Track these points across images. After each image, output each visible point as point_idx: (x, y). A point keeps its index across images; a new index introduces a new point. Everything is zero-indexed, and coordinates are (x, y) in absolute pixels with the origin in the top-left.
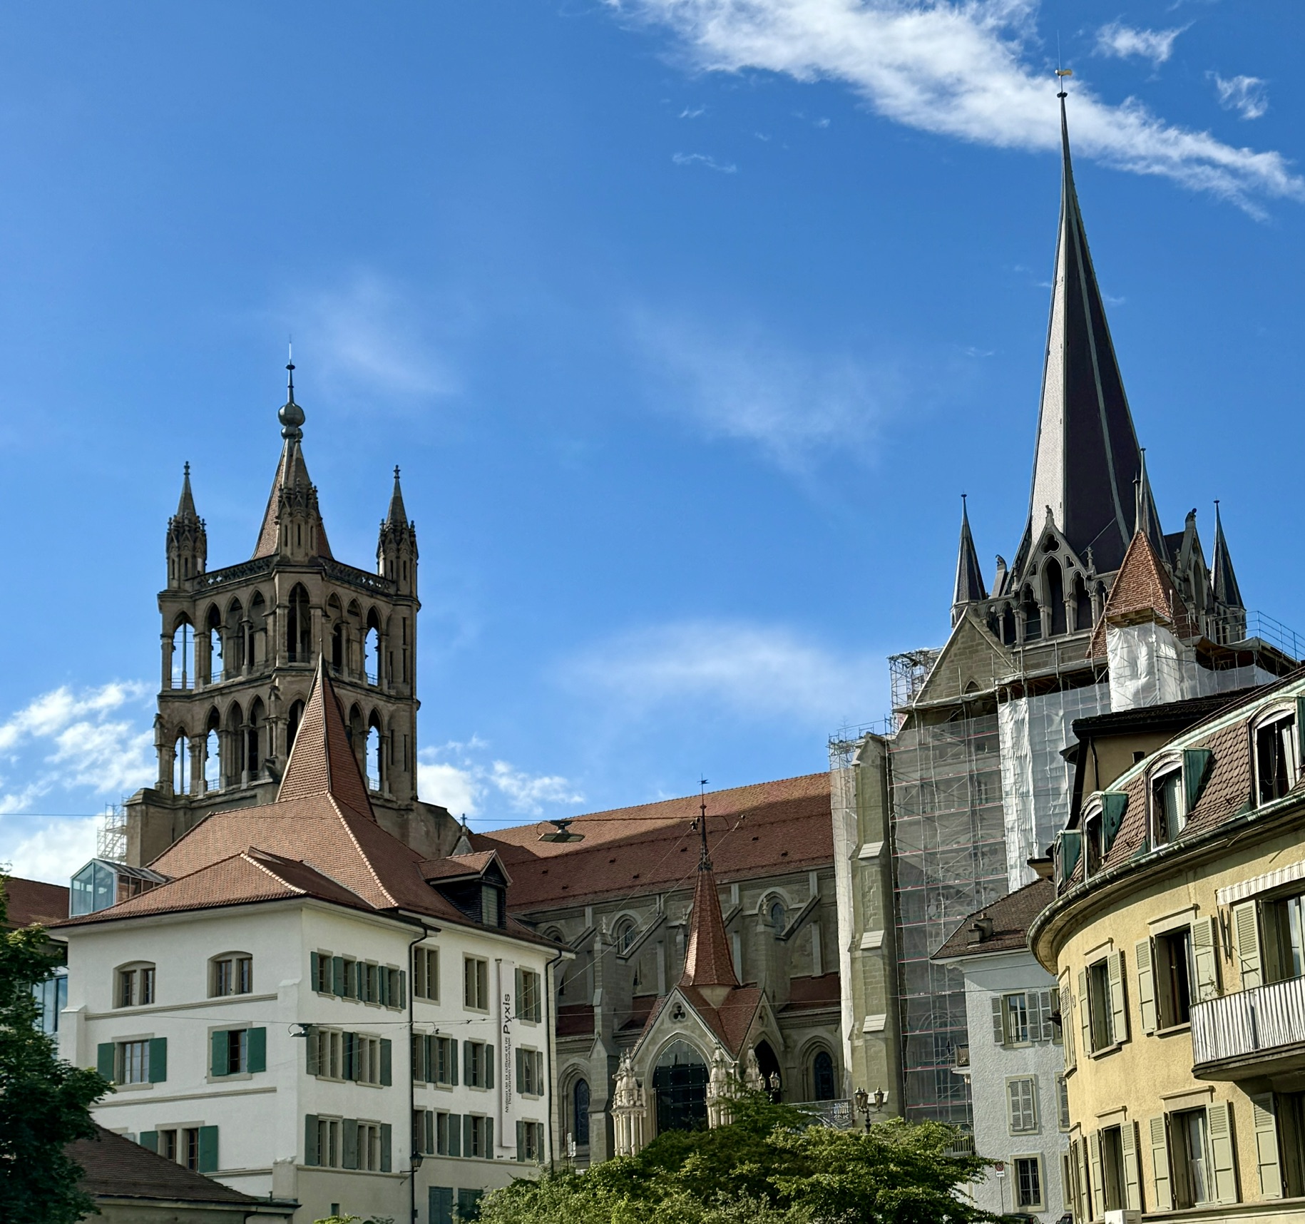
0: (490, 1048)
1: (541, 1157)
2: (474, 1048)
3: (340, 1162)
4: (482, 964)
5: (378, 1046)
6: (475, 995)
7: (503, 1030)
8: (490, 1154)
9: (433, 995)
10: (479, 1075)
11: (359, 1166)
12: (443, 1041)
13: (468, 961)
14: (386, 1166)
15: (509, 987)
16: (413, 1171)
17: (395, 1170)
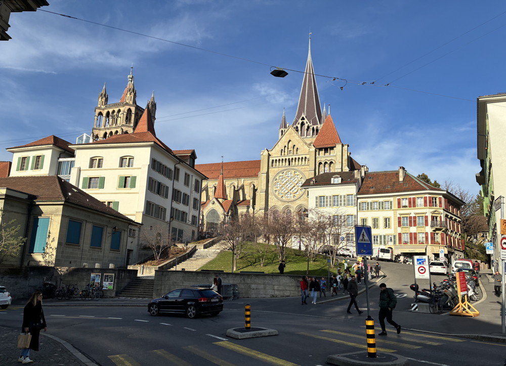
0: (189, 196)
1: (196, 225)
2: (185, 195)
3: (154, 215)
4: (189, 175)
5: (165, 188)
6: (187, 183)
7: (191, 192)
8: (186, 222)
9: (178, 180)
10: (186, 202)
11: (158, 218)
12: (178, 191)
13: (186, 174)
14: (164, 219)
15: (194, 183)
16: (170, 222)
17: (166, 221)
